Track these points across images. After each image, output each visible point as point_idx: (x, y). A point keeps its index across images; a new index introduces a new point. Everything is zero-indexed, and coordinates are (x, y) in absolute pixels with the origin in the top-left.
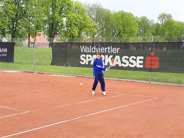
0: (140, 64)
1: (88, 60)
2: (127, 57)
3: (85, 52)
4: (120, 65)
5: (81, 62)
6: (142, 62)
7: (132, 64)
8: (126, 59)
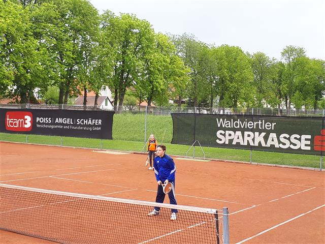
0: (306, 145)
1: (228, 138)
2: (287, 136)
3: (224, 126)
4: (277, 146)
5: (218, 141)
6: (309, 143)
7: (295, 145)
8: (285, 138)
